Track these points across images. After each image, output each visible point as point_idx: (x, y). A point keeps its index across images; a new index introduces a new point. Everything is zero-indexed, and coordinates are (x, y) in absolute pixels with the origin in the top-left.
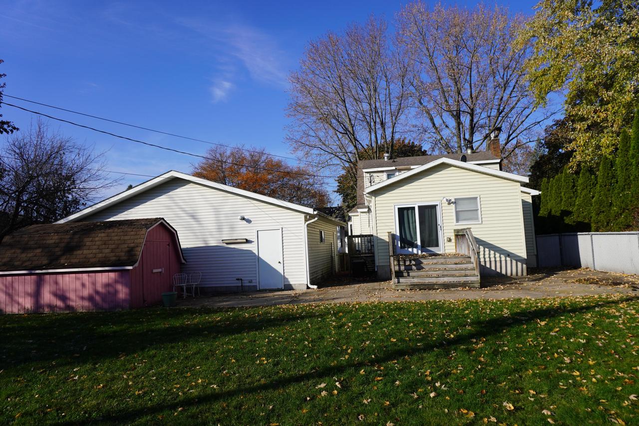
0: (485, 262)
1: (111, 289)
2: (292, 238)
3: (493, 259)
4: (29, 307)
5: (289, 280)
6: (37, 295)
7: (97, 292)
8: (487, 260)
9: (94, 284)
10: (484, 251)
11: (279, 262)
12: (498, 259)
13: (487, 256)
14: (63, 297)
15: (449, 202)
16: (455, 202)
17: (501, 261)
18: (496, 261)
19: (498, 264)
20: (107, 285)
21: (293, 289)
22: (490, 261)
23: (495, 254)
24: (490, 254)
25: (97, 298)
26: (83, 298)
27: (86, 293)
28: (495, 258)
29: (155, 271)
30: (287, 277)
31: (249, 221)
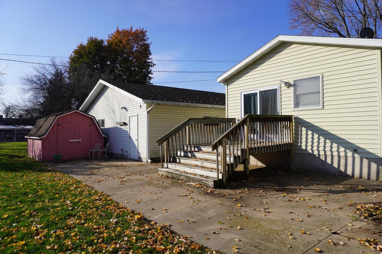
0: (326, 156)
2: (142, 122)
3: (335, 154)
5: (141, 154)
8: (329, 153)
10: (325, 143)
11: (136, 140)
12: (342, 154)
13: (328, 149)
15: (288, 85)
16: (294, 85)
17: (346, 157)
18: (339, 157)
19: (343, 161)
21: (142, 162)
22: (332, 156)
23: (338, 148)
24: (331, 147)
28: (339, 152)
29: (70, 141)
30: (140, 151)
31: (127, 110)
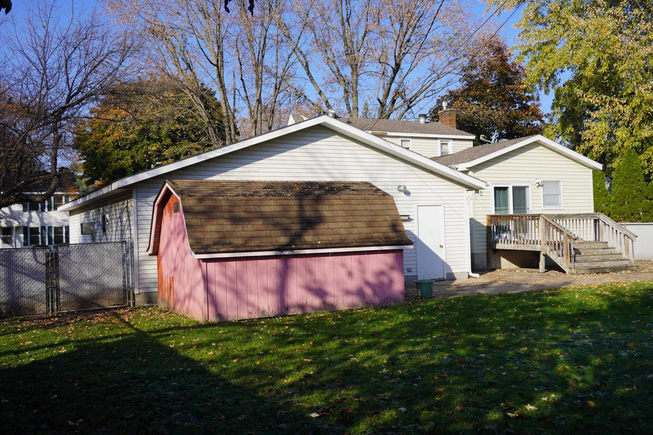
1: (385, 279)
2: (454, 216)
4: (266, 308)
6: (281, 290)
7: (368, 283)
9: (363, 271)
11: (441, 246)
14: (320, 293)
16: (543, 185)
20: (381, 273)
21: (455, 280)
25: (368, 291)
26: (348, 292)
27: (352, 284)
30: (449, 264)
31: (407, 193)
